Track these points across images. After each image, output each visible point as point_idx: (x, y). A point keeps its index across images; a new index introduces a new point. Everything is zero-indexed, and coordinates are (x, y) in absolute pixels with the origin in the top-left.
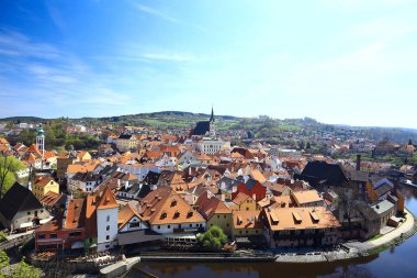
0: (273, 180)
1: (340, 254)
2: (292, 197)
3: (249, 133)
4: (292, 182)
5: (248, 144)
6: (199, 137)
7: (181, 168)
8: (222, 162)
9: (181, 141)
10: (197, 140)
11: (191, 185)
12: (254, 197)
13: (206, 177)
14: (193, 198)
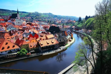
0: (41, 32)
1: (59, 50)
2: (46, 37)
3: (32, 18)
4: (46, 32)
5: (32, 21)
6: (13, 19)
7: (8, 31)
8: (23, 28)
9: (6, 21)
10: (13, 20)
11: (12, 37)
12: (35, 38)
13: (18, 33)
14: (14, 41)
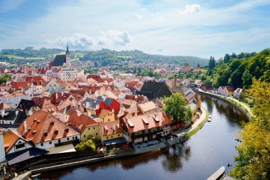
0: (122, 96)
4: (136, 97)
6: (58, 68)
7: (48, 94)
8: (80, 87)
9: (43, 72)
10: (57, 71)
11: (60, 107)
12: (113, 111)
13: (71, 99)
14: (65, 118)
